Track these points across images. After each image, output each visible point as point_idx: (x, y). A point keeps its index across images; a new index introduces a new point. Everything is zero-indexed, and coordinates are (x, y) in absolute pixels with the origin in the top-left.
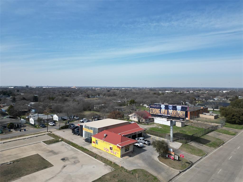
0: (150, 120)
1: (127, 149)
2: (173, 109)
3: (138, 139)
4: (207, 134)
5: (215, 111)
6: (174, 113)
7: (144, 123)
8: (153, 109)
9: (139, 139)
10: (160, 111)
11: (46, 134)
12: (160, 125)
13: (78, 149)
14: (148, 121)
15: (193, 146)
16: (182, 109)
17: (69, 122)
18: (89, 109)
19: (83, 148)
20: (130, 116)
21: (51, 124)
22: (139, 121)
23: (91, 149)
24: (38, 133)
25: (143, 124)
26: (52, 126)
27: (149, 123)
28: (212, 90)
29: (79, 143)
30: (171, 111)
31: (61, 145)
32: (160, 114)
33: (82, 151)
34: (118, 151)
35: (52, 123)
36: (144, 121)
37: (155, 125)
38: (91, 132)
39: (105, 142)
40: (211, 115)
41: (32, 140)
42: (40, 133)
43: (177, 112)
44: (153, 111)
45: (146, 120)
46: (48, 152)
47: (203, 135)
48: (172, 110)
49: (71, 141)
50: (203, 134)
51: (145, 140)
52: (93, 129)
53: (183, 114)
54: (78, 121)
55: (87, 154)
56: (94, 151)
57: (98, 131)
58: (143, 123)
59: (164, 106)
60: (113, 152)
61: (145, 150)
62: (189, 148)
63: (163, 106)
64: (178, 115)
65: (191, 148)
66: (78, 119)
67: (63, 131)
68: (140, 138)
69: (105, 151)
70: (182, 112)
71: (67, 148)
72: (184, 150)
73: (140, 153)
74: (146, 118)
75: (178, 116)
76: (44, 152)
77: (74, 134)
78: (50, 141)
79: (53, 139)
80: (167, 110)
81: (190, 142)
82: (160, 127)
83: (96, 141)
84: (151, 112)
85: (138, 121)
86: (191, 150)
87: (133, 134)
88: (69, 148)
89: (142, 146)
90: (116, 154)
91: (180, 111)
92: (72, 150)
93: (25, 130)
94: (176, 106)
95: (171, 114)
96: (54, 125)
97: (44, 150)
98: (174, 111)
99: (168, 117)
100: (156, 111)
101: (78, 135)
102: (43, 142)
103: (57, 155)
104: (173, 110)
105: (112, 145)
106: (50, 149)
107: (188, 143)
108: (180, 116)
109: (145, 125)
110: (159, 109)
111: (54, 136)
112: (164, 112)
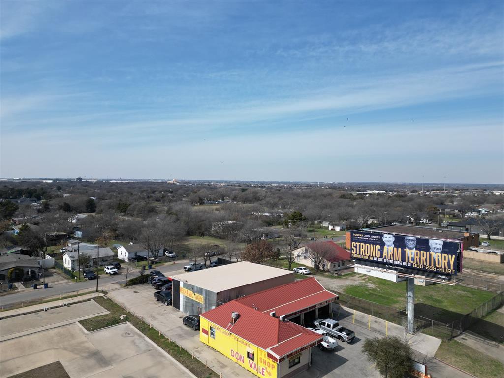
0: (343, 264)
1: (294, 360)
2: (418, 246)
3: (320, 324)
4: (499, 310)
6: (420, 259)
7: (328, 271)
8: (360, 245)
9: (324, 324)
10: (382, 250)
11: (93, 298)
13: (162, 348)
14: (339, 268)
15: (472, 349)
16: (447, 250)
17: (153, 266)
18: (200, 233)
19: (177, 346)
20: (296, 253)
21: (110, 271)
22: (317, 267)
23: (197, 352)
24: (75, 293)
25: (327, 276)
26: (111, 274)
27: (342, 274)
29: (168, 329)
30: (411, 253)
31: (122, 336)
32: (380, 260)
33: (174, 356)
34: (269, 366)
35: (111, 269)
36: (329, 267)
37: (356, 277)
38: (200, 299)
39: (234, 335)
41: (55, 315)
42: (79, 295)
43: (430, 255)
44: (361, 249)
45: (335, 266)
46: (86, 358)
47: (489, 313)
49: (149, 321)
50: (489, 310)
51: (340, 327)
52: (204, 292)
53: (449, 263)
54: (172, 263)
55: (187, 367)
56: (205, 358)
57: (217, 300)
58: (327, 273)
59: (393, 239)
60: (255, 367)
61: (343, 361)
62: (463, 355)
63: (389, 239)
64: (434, 265)
65: (469, 357)
66: (173, 258)
67: (134, 290)
68: (327, 322)
69: (234, 359)
70: (445, 257)
71: (137, 345)
72: (451, 361)
73: (332, 370)
74: (334, 260)
75: (432, 268)
76: (76, 356)
77: (158, 300)
78: (97, 322)
79: (106, 315)
80: (400, 249)
81: (461, 334)
82: (371, 286)
83: (211, 328)
84: (354, 253)
85: (314, 267)
86: (469, 362)
87: (307, 309)
88: (142, 346)
89: (332, 347)
90: (264, 375)
91: (439, 255)
92: (149, 350)
93: (46, 286)
94: (427, 241)
95: (413, 260)
96: (115, 274)
97: (76, 349)
98: (422, 252)
99: (402, 268)
100: (372, 251)
101: (168, 305)
102: (79, 322)
103: (107, 368)
104: (420, 250)
105: (253, 348)
106: (92, 347)
107: (455, 339)
108: (438, 268)
109: (332, 277)
110: (377, 246)
111: (109, 304)
112: (393, 255)
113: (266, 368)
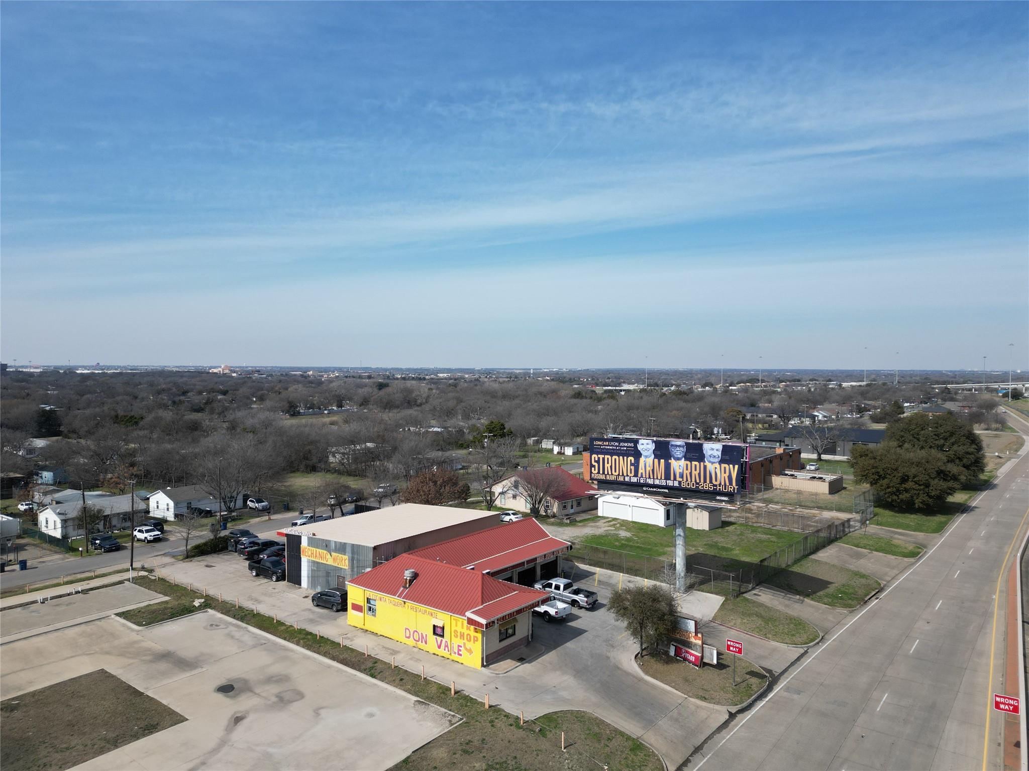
0: (579, 504)
1: (507, 630)
2: (689, 455)
3: (544, 587)
4: (813, 557)
5: (826, 461)
6: (691, 474)
7: (554, 516)
8: (604, 459)
9: (550, 586)
10: (636, 465)
11: (128, 580)
12: (622, 525)
13: (285, 639)
14: (572, 511)
15: (766, 607)
16: (727, 457)
17: (229, 525)
18: (307, 466)
19: (311, 634)
20: (497, 489)
21: (146, 535)
22: (535, 511)
23: (348, 638)
24: (92, 574)
25: (553, 524)
26: (149, 542)
27: (578, 519)
28: (799, 381)
29: (286, 614)
30: (678, 465)
31: (205, 628)
32: (634, 480)
33: (309, 647)
34: (470, 640)
35: (147, 531)
36: (555, 510)
37: (601, 523)
38: (342, 562)
39: (410, 603)
40: (814, 478)
41: (64, 608)
42: (96, 577)
43: (705, 467)
44: (606, 465)
45: (565, 507)
46: (151, 661)
47: (797, 561)
48: (683, 462)
49: (249, 605)
50: (798, 556)
51: (575, 587)
52: (349, 549)
53: (730, 477)
54: (266, 518)
55: (333, 658)
56: (362, 644)
57: (374, 557)
58: (552, 520)
59: (652, 447)
60: (446, 646)
61: (579, 632)
62: (753, 614)
63: (646, 446)
64: (711, 482)
65: (759, 616)
66: (267, 511)
67: (205, 563)
68: (554, 582)
69: (411, 642)
70: (725, 468)
71: (237, 639)
72: (735, 624)
73: (562, 644)
74: (562, 497)
75: (707, 486)
76: (131, 661)
77: (257, 575)
78: (153, 612)
79: (166, 602)
80: (662, 461)
81: (753, 589)
82: (623, 534)
83: (368, 600)
84: (595, 471)
85: (529, 511)
86: (760, 622)
87: (522, 564)
88: (246, 638)
89: (563, 614)
90: (460, 655)
91: (717, 465)
92: (260, 644)
93: (23, 565)
94: (701, 445)
95: (682, 476)
96: (156, 540)
97: (128, 651)
98: (694, 463)
99: (666, 491)
100: (620, 467)
101: (277, 580)
102: (117, 615)
103: (193, 672)
105: (442, 618)
106: (159, 647)
107: (745, 595)
108: (716, 486)
109: (561, 524)
110: (630, 458)
111: (164, 585)
112: (653, 470)
113: (464, 644)
